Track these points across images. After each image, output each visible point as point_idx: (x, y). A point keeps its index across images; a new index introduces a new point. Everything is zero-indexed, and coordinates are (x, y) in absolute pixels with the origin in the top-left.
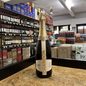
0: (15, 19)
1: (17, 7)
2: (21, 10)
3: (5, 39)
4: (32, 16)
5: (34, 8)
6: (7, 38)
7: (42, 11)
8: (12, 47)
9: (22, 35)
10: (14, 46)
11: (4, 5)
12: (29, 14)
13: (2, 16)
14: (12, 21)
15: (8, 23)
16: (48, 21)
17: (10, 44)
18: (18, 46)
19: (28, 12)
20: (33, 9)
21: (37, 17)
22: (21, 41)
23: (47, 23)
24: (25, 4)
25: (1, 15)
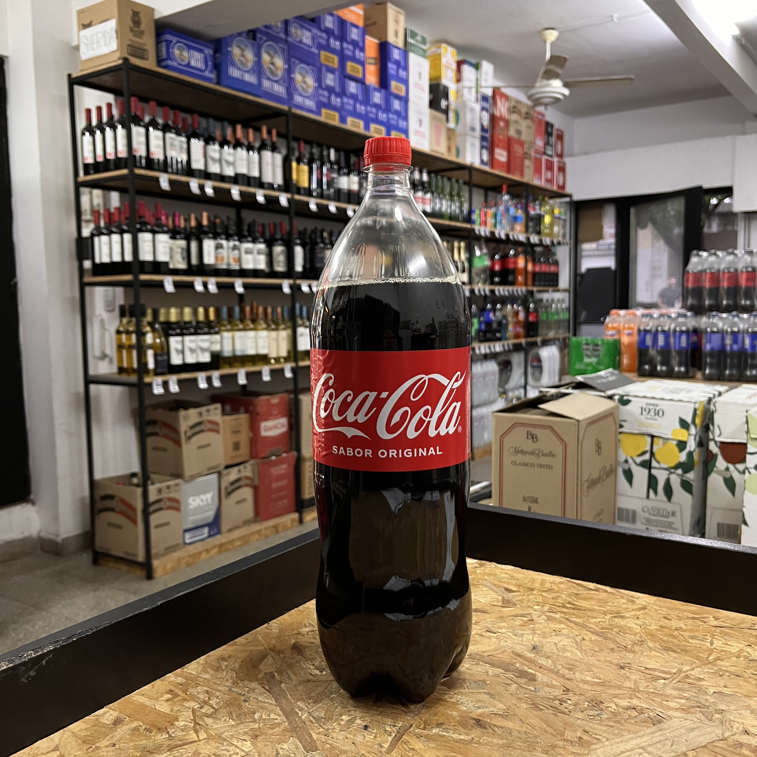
0: (242, 152)
1: (258, 55)
2: (289, 71)
3: (162, 319)
4: (383, 116)
5: (405, 53)
6: (181, 313)
7: (468, 71)
8: (217, 383)
9: (295, 288)
10: (235, 376)
11: (158, 43)
12: (361, 108)
13: (142, 130)
14: (214, 169)
15: (187, 185)
16: (525, 156)
17: (206, 358)
18: (266, 378)
19: (353, 87)
20: (396, 55)
21: (426, 128)
22: (284, 334)
23: (516, 177)
24: (329, 22)
25: (138, 124)
